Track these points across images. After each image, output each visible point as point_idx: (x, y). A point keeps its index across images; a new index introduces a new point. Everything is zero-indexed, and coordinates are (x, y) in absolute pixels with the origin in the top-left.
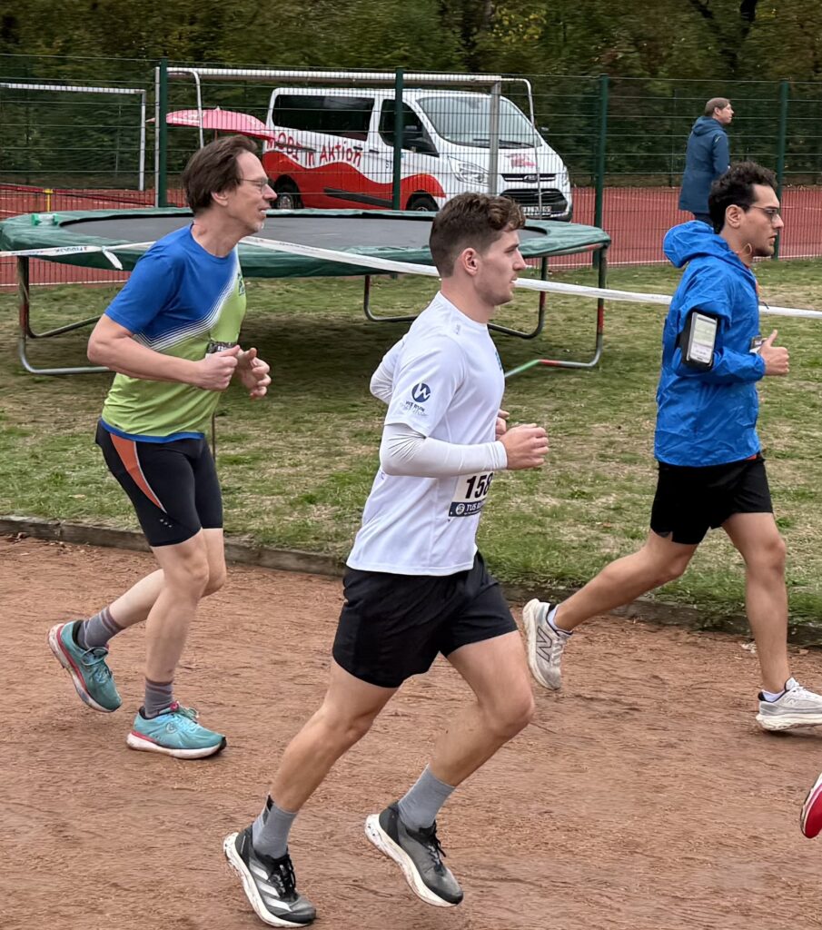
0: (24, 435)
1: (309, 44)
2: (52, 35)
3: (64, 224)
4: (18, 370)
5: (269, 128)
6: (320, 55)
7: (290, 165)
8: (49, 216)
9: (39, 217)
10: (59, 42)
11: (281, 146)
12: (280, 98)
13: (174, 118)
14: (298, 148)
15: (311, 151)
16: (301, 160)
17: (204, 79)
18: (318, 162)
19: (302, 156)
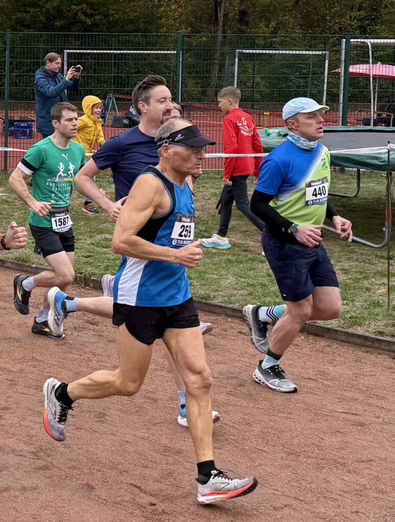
3: (284, 136)
9: (270, 131)
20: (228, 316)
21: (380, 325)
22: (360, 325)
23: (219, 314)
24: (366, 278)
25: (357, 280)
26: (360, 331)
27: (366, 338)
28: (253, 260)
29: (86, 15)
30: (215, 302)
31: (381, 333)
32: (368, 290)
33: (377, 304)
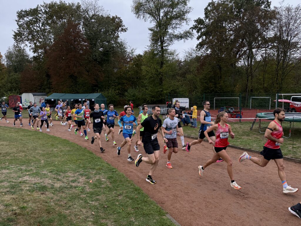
0: (262, 141)
1: (295, 90)
2: (257, 91)
3: (265, 114)
4: (259, 132)
5: (291, 101)
6: (297, 92)
7: (294, 106)
8: (263, 113)
9: (262, 113)
10: (258, 92)
11: (293, 104)
12: (293, 97)
13: (279, 100)
14: (296, 104)
15: (298, 105)
16: (296, 106)
17: (284, 95)
18: (299, 106)
19: (296, 105)
20: (255, 153)
21: (291, 155)
22: (287, 155)
23: (253, 152)
24: (286, 145)
25: (284, 145)
26: (287, 157)
27: (288, 158)
28: (260, 140)
29: (219, 91)
30: (252, 150)
31: (292, 157)
32: (287, 147)
33: (290, 151)
